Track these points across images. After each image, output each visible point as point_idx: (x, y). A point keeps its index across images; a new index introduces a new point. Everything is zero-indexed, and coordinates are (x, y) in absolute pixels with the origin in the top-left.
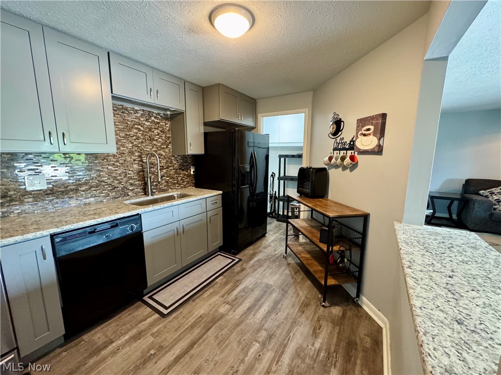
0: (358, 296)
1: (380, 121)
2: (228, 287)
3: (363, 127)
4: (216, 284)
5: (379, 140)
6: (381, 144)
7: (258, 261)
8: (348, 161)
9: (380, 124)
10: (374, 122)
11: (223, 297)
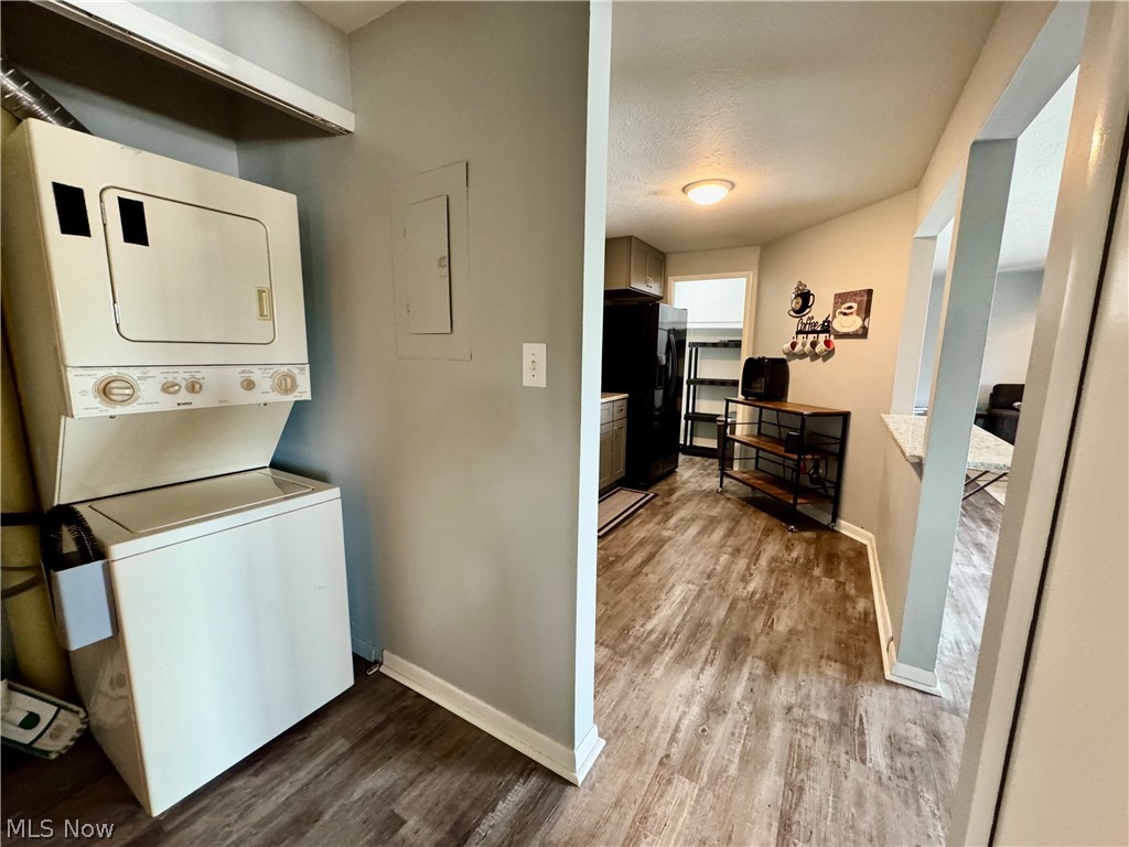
0: (834, 520)
1: (865, 298)
2: (659, 518)
3: (842, 304)
4: (641, 514)
5: (864, 320)
6: (866, 325)
7: (683, 495)
8: (821, 347)
9: (865, 301)
10: (858, 299)
11: (659, 524)
